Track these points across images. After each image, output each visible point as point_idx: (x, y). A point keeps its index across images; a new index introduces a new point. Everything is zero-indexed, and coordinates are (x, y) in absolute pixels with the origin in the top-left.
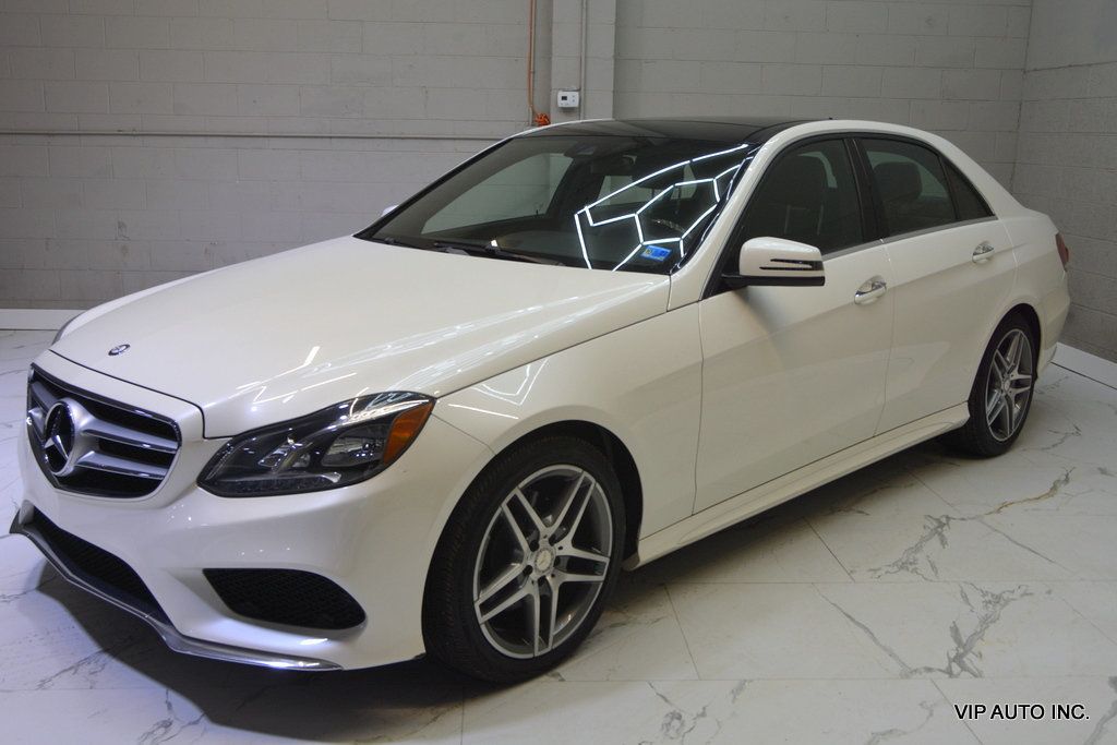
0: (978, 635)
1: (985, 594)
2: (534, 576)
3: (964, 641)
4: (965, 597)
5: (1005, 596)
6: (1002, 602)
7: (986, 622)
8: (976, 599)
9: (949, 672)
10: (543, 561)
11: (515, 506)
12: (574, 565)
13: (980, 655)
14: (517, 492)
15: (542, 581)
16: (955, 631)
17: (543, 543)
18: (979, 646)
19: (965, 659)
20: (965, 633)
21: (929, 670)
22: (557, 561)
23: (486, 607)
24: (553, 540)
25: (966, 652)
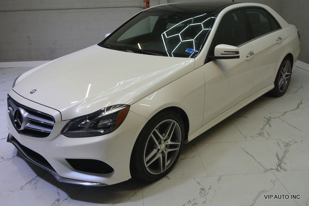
0: (284, 157)
1: (284, 143)
2: (160, 151)
3: (280, 159)
4: (278, 144)
5: (290, 143)
6: (289, 145)
7: (286, 152)
8: (282, 145)
9: (277, 170)
10: (162, 147)
11: (155, 134)
12: (171, 146)
13: (285, 164)
14: (155, 129)
15: (162, 152)
16: (277, 155)
17: (162, 142)
18: (285, 160)
19: (281, 165)
20: (280, 156)
21: (272, 169)
22: (166, 146)
23: (147, 163)
24: (165, 141)
25: (281, 163)
